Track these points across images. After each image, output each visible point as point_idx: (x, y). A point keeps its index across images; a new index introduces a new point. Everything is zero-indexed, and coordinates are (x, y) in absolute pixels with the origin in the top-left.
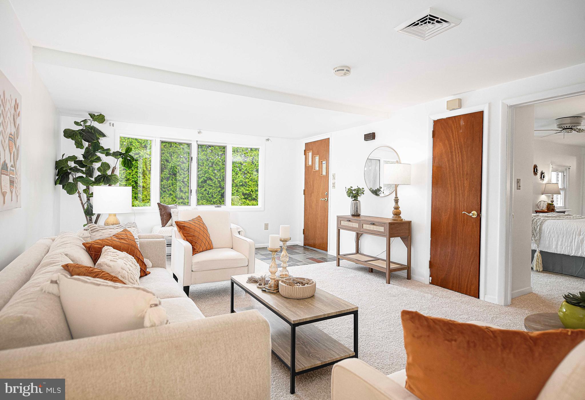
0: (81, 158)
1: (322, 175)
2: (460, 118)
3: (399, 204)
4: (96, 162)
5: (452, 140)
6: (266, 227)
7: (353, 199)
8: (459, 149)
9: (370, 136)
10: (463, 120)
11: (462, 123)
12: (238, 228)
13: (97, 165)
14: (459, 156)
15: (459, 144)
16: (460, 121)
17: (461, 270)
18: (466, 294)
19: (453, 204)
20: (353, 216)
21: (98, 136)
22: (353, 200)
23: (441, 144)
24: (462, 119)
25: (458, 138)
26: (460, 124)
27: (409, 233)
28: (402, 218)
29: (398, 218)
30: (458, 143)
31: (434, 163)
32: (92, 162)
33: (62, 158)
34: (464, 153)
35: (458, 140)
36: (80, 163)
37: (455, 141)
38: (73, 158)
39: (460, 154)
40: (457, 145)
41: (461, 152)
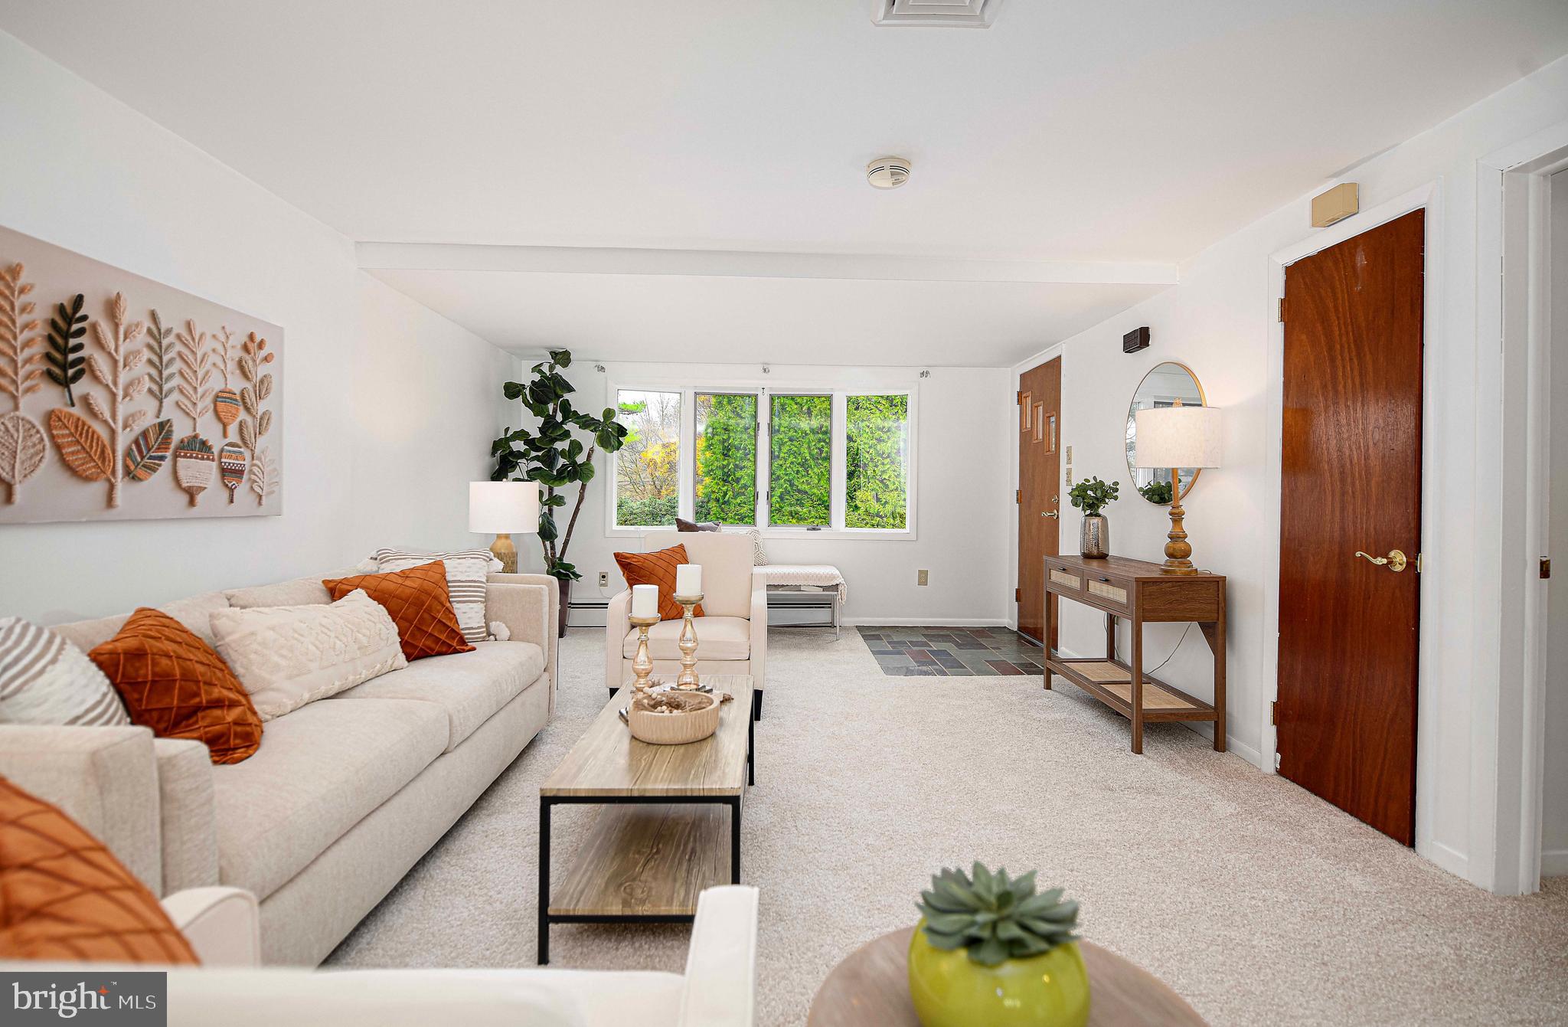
0: (535, 434)
1: (1048, 453)
2: (1356, 247)
3: (1185, 524)
4: (562, 440)
5: (1333, 317)
6: (923, 578)
7: (1088, 512)
8: (1352, 346)
9: (1138, 340)
10: (1363, 250)
11: (1361, 260)
12: (834, 577)
13: (561, 445)
14: (1352, 370)
15: (1353, 331)
16: (1354, 256)
17: (1358, 745)
18: (1374, 825)
19: (1337, 527)
20: (1087, 556)
21: (560, 392)
22: (1087, 516)
23: (1304, 337)
24: (1360, 249)
25: (1350, 313)
26: (1354, 267)
27: (1218, 613)
28: (1195, 567)
29: (1178, 566)
30: (1350, 327)
31: (1287, 398)
32: (554, 440)
33: (506, 434)
34: (1368, 357)
35: (1351, 319)
36: (531, 443)
37: (1342, 322)
38: (522, 435)
39: (1356, 364)
40: (1347, 333)
41: (1358, 354)
